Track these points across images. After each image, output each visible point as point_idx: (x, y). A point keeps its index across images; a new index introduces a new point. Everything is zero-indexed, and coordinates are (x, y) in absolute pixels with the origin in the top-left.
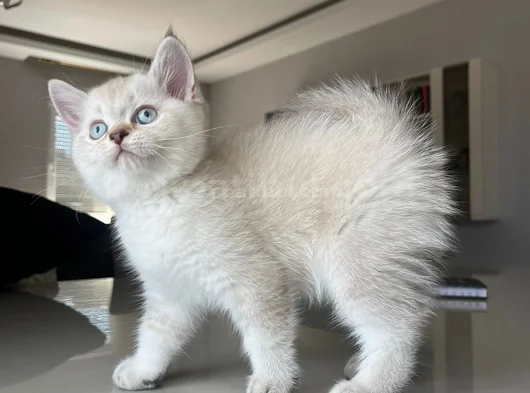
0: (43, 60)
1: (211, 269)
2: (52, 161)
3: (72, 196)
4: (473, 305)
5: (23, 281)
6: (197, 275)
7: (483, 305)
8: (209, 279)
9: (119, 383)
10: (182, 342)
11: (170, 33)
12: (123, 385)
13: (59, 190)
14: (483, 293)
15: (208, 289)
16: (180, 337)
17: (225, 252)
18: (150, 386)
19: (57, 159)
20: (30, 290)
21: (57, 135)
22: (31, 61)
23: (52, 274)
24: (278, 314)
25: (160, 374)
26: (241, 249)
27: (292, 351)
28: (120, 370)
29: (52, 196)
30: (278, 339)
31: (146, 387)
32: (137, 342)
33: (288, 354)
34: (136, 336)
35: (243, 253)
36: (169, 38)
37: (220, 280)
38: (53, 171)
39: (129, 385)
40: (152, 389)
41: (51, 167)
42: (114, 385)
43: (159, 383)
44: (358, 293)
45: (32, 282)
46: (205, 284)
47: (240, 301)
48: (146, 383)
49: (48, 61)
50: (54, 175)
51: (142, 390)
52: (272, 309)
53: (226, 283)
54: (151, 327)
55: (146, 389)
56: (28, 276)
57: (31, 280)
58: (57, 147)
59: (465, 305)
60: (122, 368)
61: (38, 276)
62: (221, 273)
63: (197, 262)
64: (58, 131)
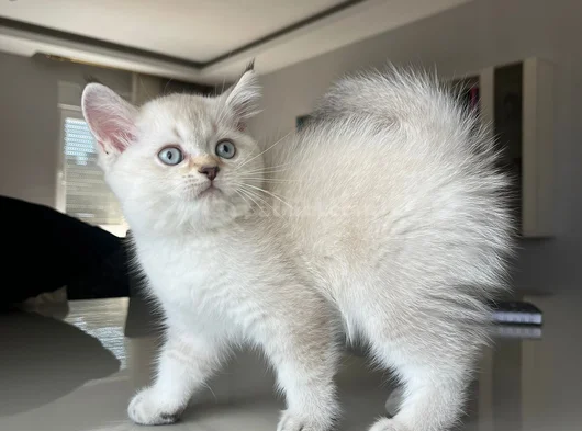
0: (52, 56)
1: (241, 300)
2: (62, 167)
3: (84, 207)
4: (527, 332)
5: (30, 301)
6: (227, 306)
7: (538, 332)
8: (239, 311)
9: (134, 417)
10: (206, 375)
12: (140, 418)
13: (70, 199)
14: (537, 319)
15: (237, 322)
16: (203, 370)
17: (254, 282)
18: (169, 420)
19: (67, 166)
20: (37, 311)
21: (67, 139)
22: (39, 57)
23: (62, 293)
24: (313, 348)
25: (180, 407)
26: (270, 279)
27: (330, 388)
28: (136, 404)
29: (61, 207)
30: (314, 374)
31: (164, 421)
32: (156, 373)
33: (326, 391)
34: (156, 365)
35: (273, 284)
37: (250, 311)
38: (63, 179)
39: (145, 419)
40: (170, 423)
41: (60, 175)
42: (129, 419)
43: (179, 417)
44: (394, 333)
45: (38, 302)
46: (234, 316)
47: (272, 334)
48: (165, 416)
49: (57, 57)
50: (64, 183)
51: (160, 425)
52: (305, 342)
53: (256, 314)
54: (172, 356)
55: (165, 424)
56: (35, 296)
57: (39, 299)
58: (68, 153)
59: (518, 332)
60: (138, 401)
61: (47, 295)
62: (251, 303)
63: (228, 294)
64: (69, 135)
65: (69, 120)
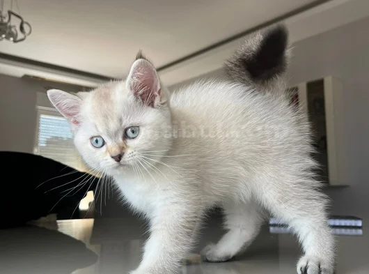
0: (34, 77)
4: (354, 232)
7: (360, 232)
11: (140, 56)
14: (359, 223)
22: (26, 77)
36: (139, 60)
49: (37, 77)
59: (348, 232)
64: (42, 125)
65: (42, 116)
